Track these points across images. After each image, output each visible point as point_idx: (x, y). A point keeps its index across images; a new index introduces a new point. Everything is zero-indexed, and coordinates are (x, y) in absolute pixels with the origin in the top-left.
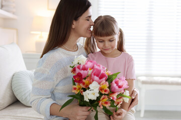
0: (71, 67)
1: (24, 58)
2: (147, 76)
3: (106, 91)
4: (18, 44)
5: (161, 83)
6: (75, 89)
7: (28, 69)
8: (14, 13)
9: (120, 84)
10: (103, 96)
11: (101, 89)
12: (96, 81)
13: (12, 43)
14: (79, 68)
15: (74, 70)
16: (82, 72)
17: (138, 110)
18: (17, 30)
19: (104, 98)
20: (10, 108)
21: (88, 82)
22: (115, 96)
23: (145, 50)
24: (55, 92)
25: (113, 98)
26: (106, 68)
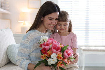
0: (39, 43)
1: (14, 37)
2: (86, 46)
3: (61, 58)
4: (11, 28)
5: (94, 50)
6: (42, 57)
7: (17, 43)
8: (8, 10)
9: (69, 52)
10: (59, 61)
11: (58, 57)
12: (54, 52)
13: (7, 28)
14: (44, 45)
15: (41, 46)
16: (46, 47)
17: (81, 66)
18: (10, 20)
19: (60, 62)
20: (6, 66)
21: (50, 53)
22: (66, 60)
23: (85, 31)
24: (31, 56)
25: (65, 61)
26: (60, 43)
